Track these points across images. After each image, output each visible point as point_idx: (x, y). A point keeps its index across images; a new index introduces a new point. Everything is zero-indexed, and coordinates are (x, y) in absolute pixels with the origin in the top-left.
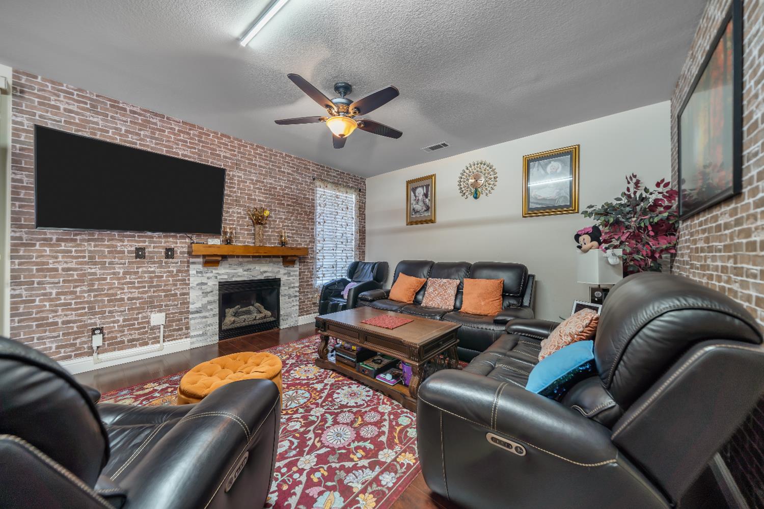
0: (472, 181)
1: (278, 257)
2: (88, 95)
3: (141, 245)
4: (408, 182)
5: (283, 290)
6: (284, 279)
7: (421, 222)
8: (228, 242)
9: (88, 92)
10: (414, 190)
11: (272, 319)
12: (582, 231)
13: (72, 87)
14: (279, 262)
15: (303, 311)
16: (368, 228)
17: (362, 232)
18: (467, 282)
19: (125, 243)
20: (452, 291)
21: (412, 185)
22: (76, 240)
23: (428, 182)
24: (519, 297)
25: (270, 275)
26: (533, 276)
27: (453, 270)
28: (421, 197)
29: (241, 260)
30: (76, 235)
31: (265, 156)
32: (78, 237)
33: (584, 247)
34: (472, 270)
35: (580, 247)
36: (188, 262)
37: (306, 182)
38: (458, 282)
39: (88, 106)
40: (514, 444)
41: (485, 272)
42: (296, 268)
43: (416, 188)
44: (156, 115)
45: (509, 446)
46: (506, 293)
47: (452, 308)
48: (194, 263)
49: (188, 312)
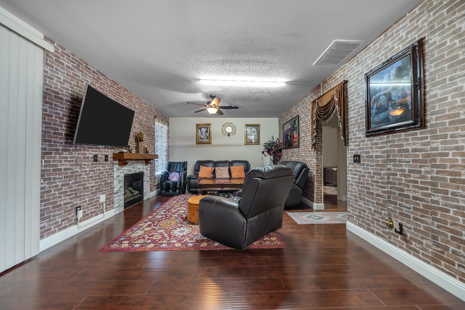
1: (142, 160)
2: (76, 58)
3: (96, 153)
4: (197, 125)
5: (145, 178)
6: (145, 171)
7: (204, 144)
8: (130, 151)
9: (76, 56)
10: (200, 129)
11: (141, 195)
13: (70, 52)
14: (143, 163)
15: (151, 190)
16: (171, 144)
18: (231, 167)
19: (90, 152)
20: (227, 171)
22: (70, 150)
25: (141, 170)
26: (250, 164)
28: (204, 132)
29: (132, 162)
34: (231, 163)
36: (113, 163)
37: (152, 118)
38: (228, 168)
39: (76, 65)
41: (236, 164)
42: (149, 166)
43: (201, 128)
44: (102, 74)
46: (245, 170)
47: (229, 177)
48: (115, 164)
49: (112, 193)
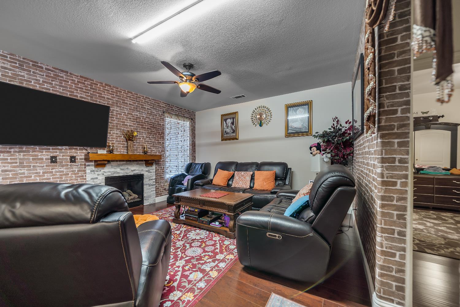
0: (258, 116)
1: (142, 161)
2: (17, 58)
3: (55, 154)
4: (222, 116)
5: (146, 181)
6: (146, 174)
7: (230, 139)
8: (111, 152)
9: (17, 56)
10: (226, 120)
11: (139, 200)
12: (312, 145)
13: (6, 52)
14: (143, 164)
15: (158, 194)
16: (197, 142)
17: (193, 145)
18: (256, 172)
19: (44, 153)
20: (248, 178)
21: (224, 118)
22: (10, 152)
23: (233, 116)
24: (284, 180)
25: (136, 172)
26: (291, 169)
27: (249, 166)
28: (229, 125)
29: (119, 163)
30: (10, 148)
31: (133, 98)
32: (12, 150)
33: (314, 153)
34: (259, 166)
35: (311, 153)
36: (85, 165)
37: (159, 114)
38: (252, 173)
39: (17, 65)
40: (277, 235)
41: (266, 167)
42: (154, 167)
43: (227, 119)
44: (62, 71)
45: (276, 236)
46: (277, 178)
47: (249, 187)
48: (89, 165)
